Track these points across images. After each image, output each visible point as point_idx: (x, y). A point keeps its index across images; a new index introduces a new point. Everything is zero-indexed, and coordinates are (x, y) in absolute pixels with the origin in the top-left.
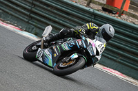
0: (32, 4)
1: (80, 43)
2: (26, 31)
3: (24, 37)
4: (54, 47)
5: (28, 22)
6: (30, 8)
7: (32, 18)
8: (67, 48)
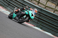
0: (40, 15)
2: (36, 27)
3: (36, 29)
5: (37, 23)
6: (38, 17)
7: (39, 21)
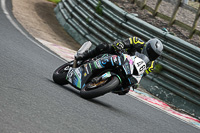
1: (115, 60)
4: (86, 65)
8: (100, 66)
